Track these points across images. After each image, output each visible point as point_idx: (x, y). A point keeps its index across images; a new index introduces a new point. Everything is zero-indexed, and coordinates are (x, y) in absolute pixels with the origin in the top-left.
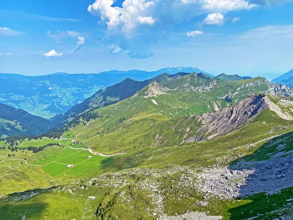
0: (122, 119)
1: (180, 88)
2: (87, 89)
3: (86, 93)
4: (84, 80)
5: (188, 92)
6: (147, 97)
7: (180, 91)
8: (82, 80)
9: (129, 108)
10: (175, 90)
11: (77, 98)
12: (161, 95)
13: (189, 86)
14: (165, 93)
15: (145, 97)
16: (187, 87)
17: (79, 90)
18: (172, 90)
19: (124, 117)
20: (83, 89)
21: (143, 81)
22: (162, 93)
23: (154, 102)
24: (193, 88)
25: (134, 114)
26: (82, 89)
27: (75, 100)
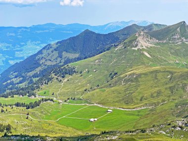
0: (113, 74)
1: (169, 40)
2: (19, 46)
3: (17, 51)
4: (14, 34)
5: (180, 45)
6: (136, 49)
7: (170, 43)
8: (11, 34)
9: (116, 62)
10: (165, 41)
11: (7, 56)
12: (151, 47)
13: (180, 38)
14: (154, 46)
15: (133, 48)
16: (178, 39)
17: (9, 47)
18: (161, 42)
19: (116, 71)
20: (14, 45)
21: (107, 33)
22: (151, 45)
23: (146, 54)
24: (184, 40)
25: (127, 68)
26: (12, 46)
27: (4, 59)
